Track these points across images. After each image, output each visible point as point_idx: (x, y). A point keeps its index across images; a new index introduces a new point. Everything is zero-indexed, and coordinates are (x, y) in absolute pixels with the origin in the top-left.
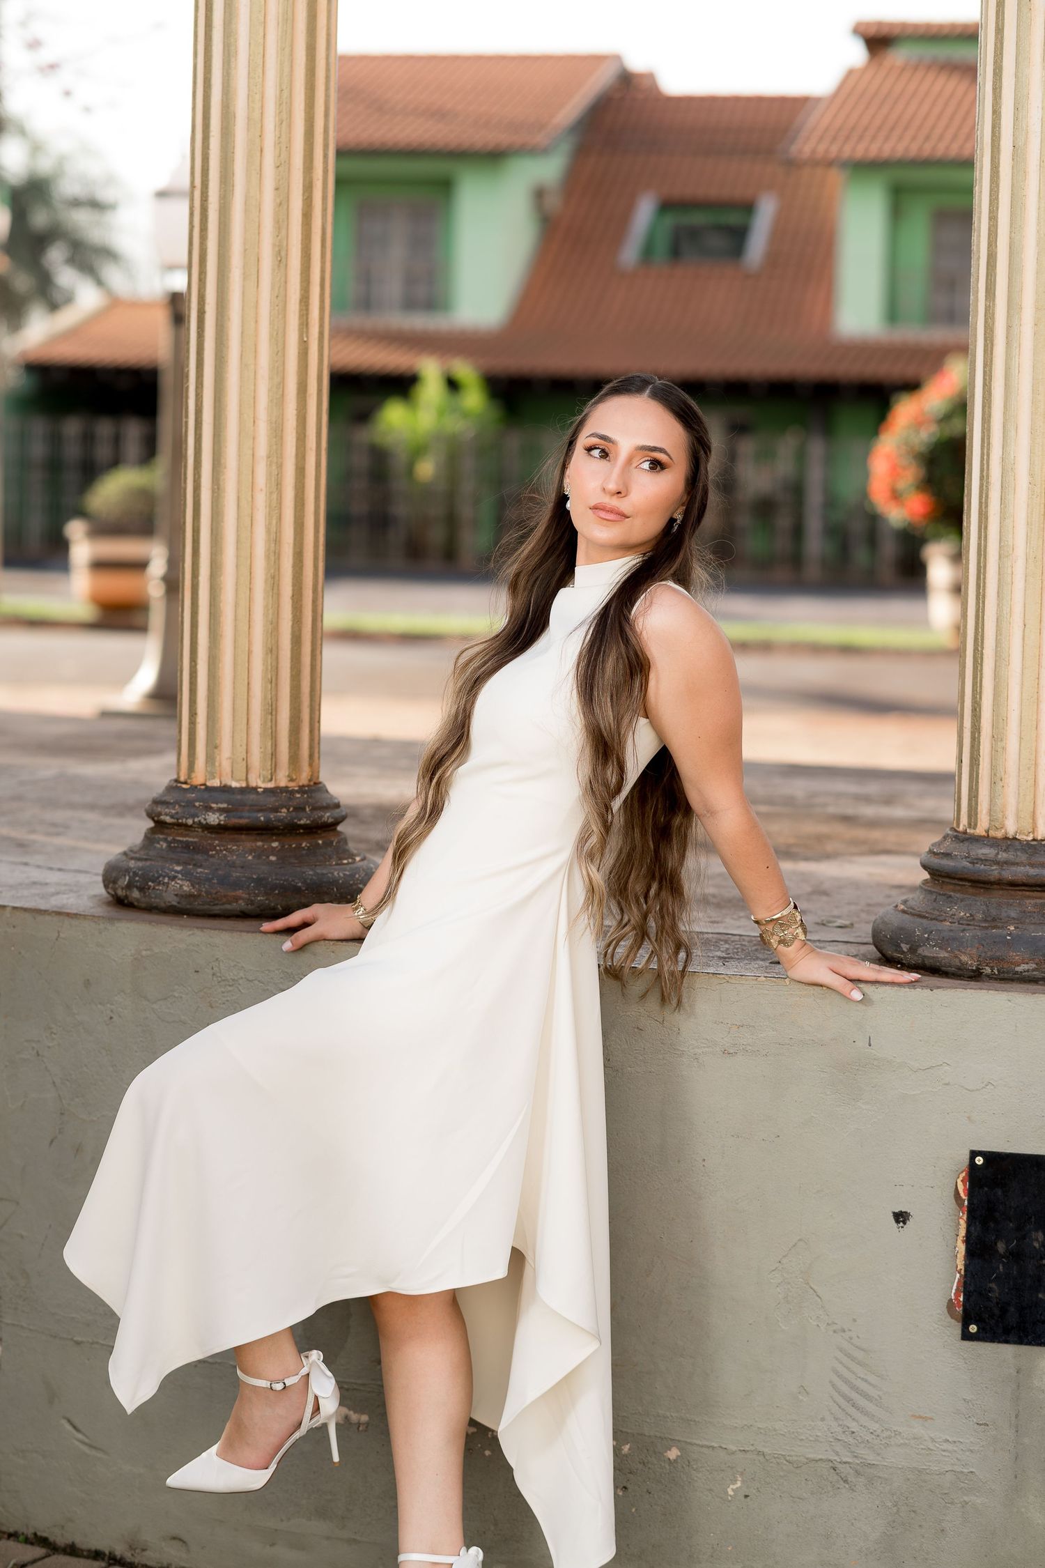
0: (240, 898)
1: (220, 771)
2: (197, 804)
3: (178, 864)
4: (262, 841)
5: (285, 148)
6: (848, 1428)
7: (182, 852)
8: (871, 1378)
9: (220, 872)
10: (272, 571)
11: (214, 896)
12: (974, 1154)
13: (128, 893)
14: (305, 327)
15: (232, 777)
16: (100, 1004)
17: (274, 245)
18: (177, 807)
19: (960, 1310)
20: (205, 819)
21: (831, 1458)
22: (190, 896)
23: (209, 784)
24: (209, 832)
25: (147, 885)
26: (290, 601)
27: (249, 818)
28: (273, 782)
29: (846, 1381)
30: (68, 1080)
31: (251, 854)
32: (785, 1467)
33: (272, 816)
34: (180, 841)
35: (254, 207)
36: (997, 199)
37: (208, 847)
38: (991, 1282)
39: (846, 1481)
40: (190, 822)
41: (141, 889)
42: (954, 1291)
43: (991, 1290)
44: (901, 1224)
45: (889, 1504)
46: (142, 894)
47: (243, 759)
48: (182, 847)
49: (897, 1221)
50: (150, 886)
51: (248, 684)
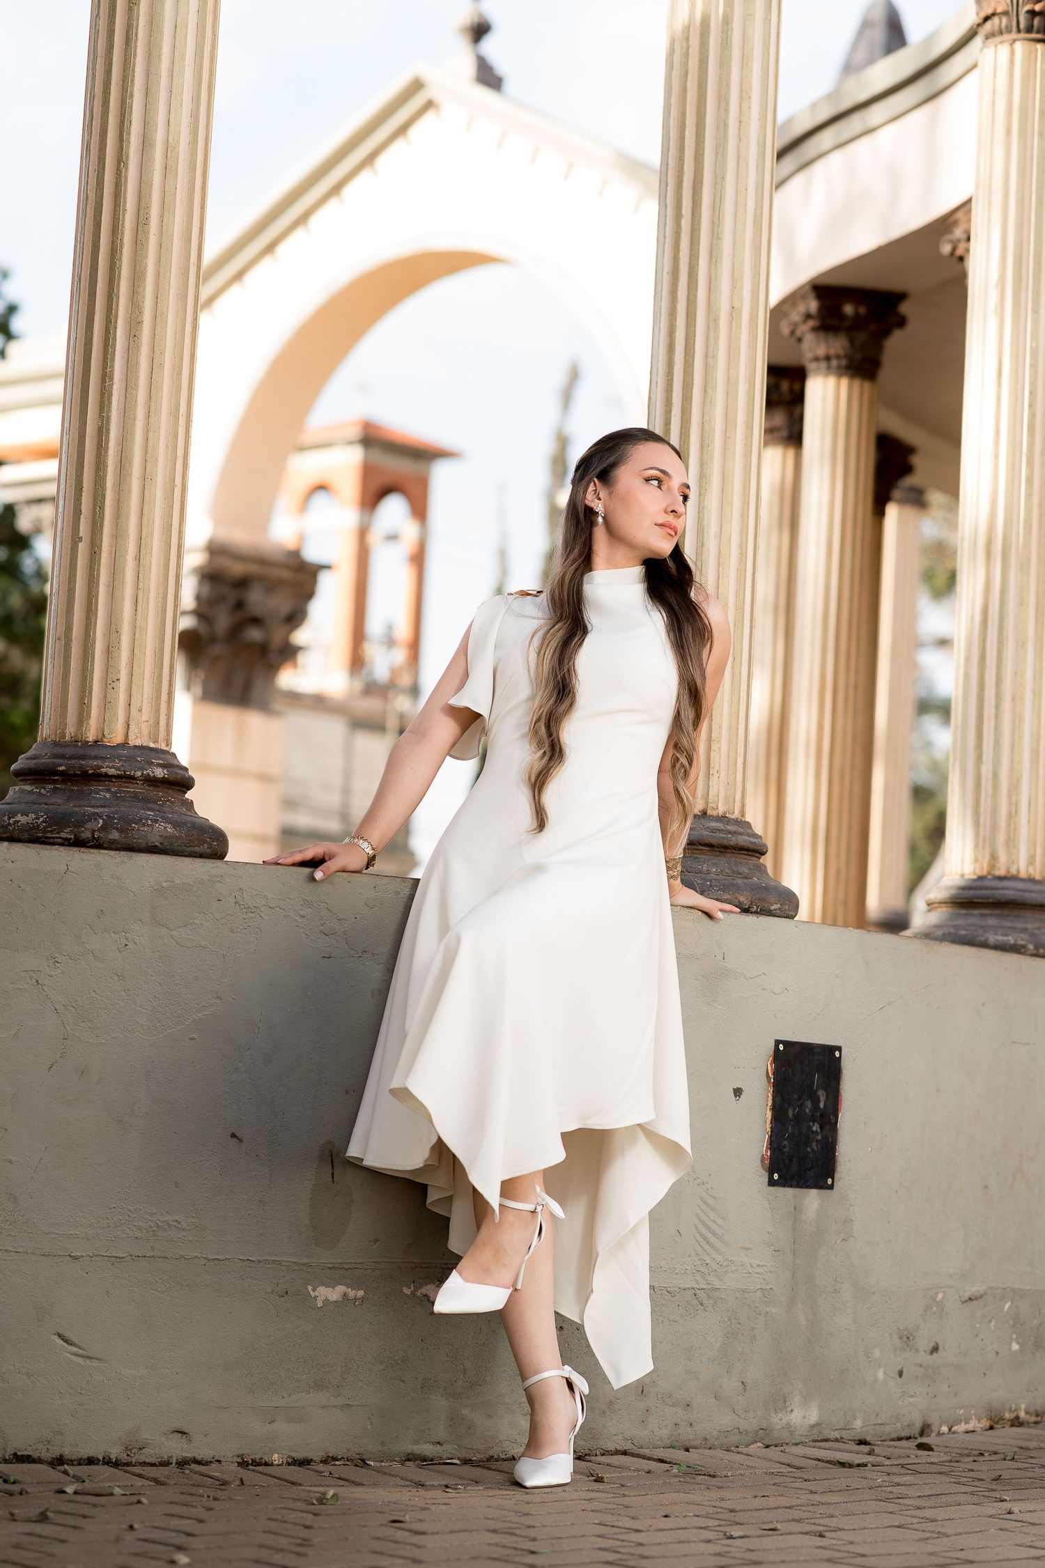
0: (206, 842)
1: (141, 731)
6: (704, 1261)
8: (718, 1220)
12: (778, 1042)
13: (101, 836)
16: (115, 933)
19: (767, 1162)
20: (153, 772)
21: (694, 1286)
22: (172, 837)
24: (151, 785)
25: (130, 826)
27: (180, 774)
29: (704, 1224)
30: (72, 1006)
32: (666, 1297)
34: (125, 791)
38: (785, 1140)
39: (702, 1304)
42: (765, 1148)
43: (785, 1147)
44: (738, 1098)
45: (726, 1319)
47: (158, 723)
48: (131, 797)
49: (736, 1096)
50: (134, 827)
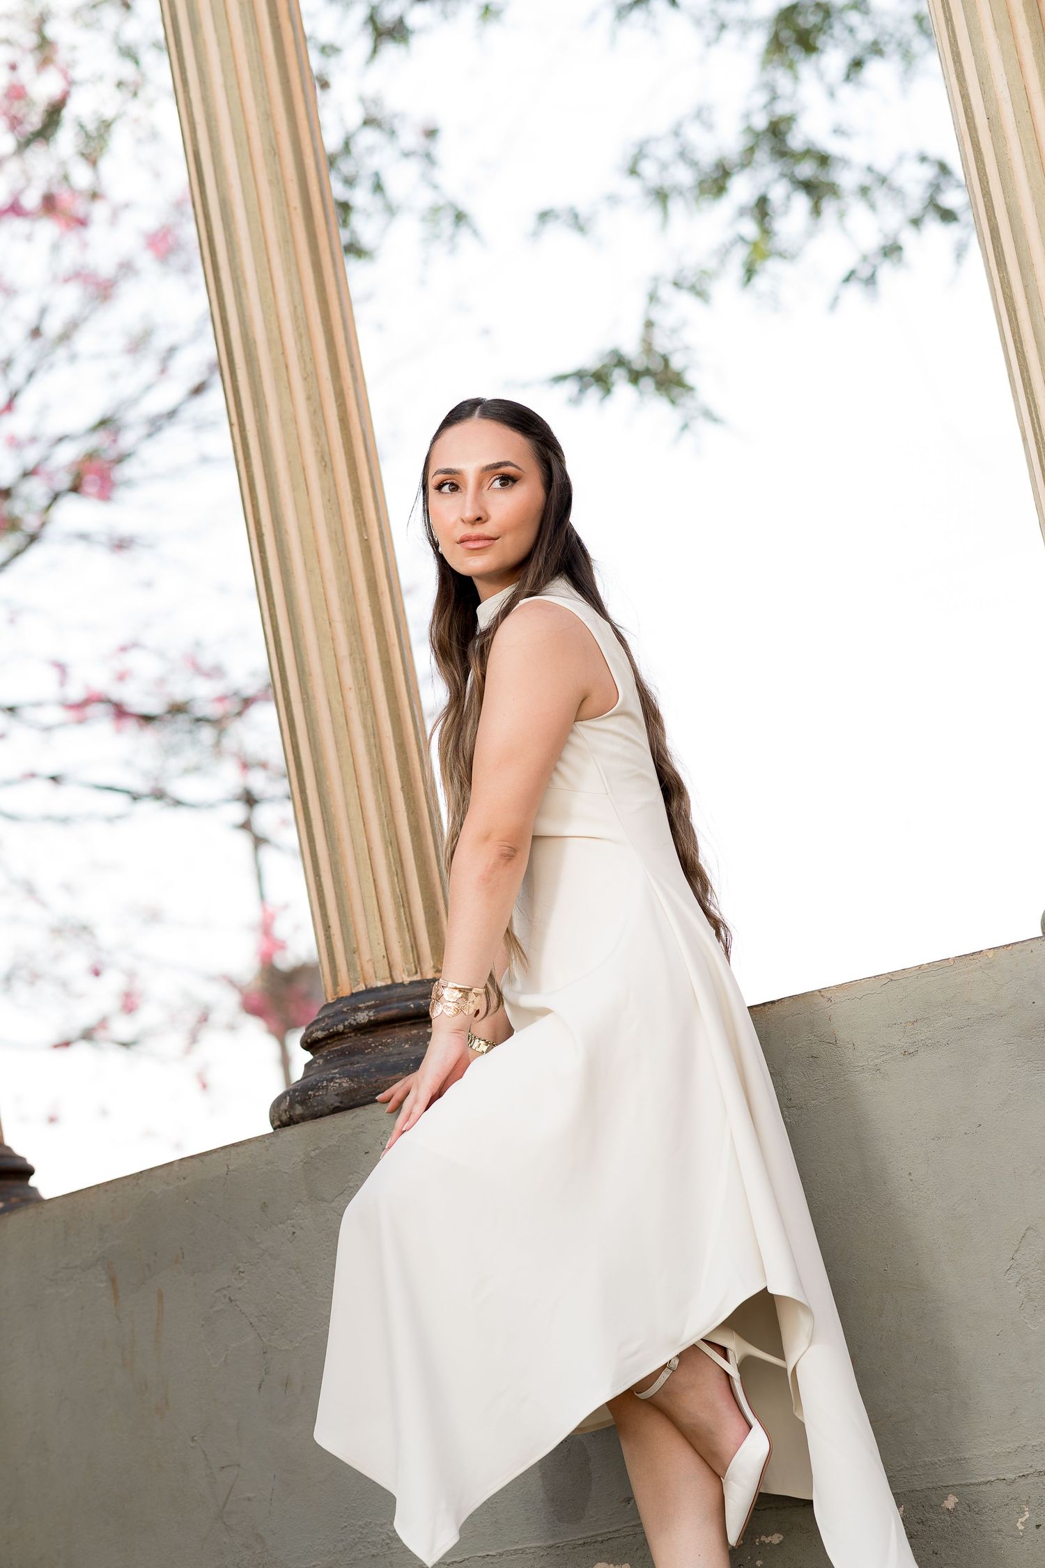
1: (363, 974)
2: (345, 1010)
3: (336, 1068)
4: (416, 1029)
5: (309, 360)
7: (338, 1060)
9: (377, 1062)
10: (376, 765)
11: (374, 1084)
13: (291, 1113)
14: (363, 526)
15: (376, 977)
16: (281, 1223)
17: (316, 452)
18: (326, 1019)
20: (355, 1020)
23: (354, 991)
24: (362, 1035)
25: (307, 1095)
26: (401, 792)
27: (398, 1008)
28: (419, 974)
30: (264, 1316)
31: (406, 1042)
33: (422, 1002)
35: (288, 421)
36: (985, 174)
37: (363, 1047)
40: (341, 1027)
41: (302, 1103)
46: (305, 1107)
47: (384, 957)
48: (338, 1055)
50: (311, 1095)
51: (374, 880)
